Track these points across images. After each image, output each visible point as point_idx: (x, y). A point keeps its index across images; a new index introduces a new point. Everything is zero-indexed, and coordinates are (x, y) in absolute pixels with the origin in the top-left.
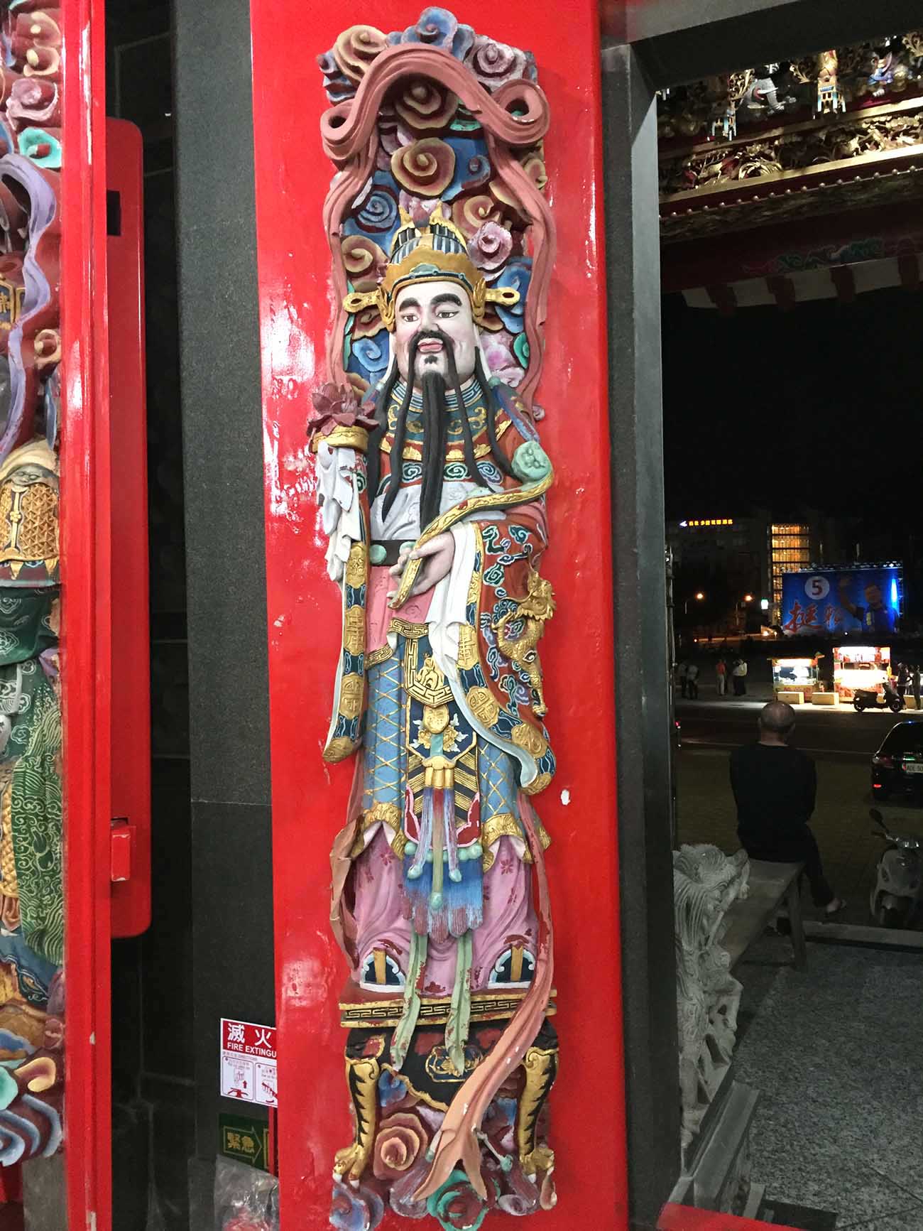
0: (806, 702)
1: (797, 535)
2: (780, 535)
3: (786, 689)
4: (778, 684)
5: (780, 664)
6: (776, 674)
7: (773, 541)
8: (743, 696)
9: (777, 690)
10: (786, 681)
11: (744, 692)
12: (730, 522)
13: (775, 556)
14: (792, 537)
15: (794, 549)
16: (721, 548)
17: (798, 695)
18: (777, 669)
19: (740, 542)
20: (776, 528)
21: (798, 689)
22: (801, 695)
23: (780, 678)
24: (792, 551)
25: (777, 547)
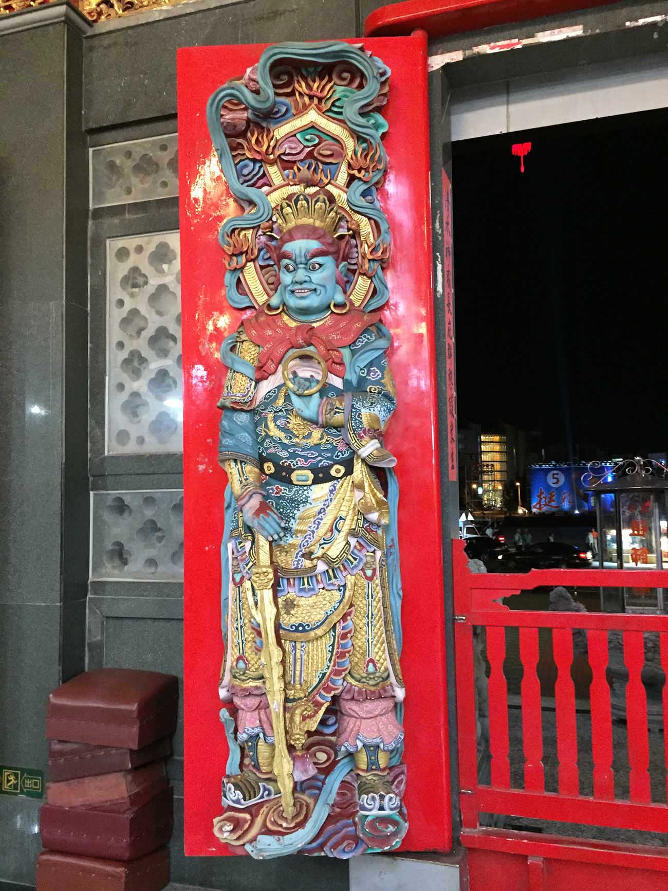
1: (498, 442)
2: (486, 442)
7: (482, 446)
13: (484, 457)
14: (494, 444)
15: (496, 452)
19: (461, 447)
25: (485, 450)
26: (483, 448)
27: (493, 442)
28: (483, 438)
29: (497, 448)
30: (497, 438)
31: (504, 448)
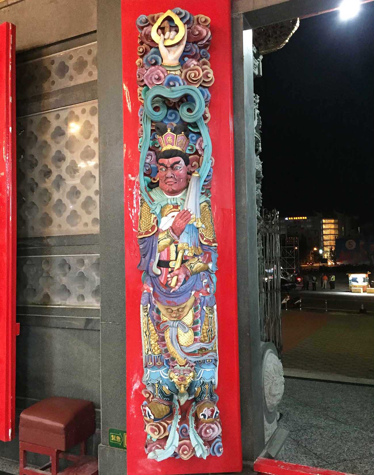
0: (364, 292)
1: (333, 223)
2: (326, 223)
3: (355, 287)
4: (351, 284)
5: (352, 276)
6: (350, 280)
7: (323, 226)
8: (333, 289)
9: (351, 287)
10: (354, 283)
11: (334, 288)
12: (306, 218)
13: (324, 232)
14: (331, 224)
15: (332, 229)
16: (303, 228)
17: (360, 289)
18: (350, 278)
19: (310, 226)
20: (325, 221)
21: (360, 287)
22: (362, 289)
23: (352, 282)
24: (331, 230)
25: (325, 228)
26: (324, 227)
27: (330, 223)
28: (324, 221)
29: (333, 226)
30: (333, 221)
31: (337, 227)
